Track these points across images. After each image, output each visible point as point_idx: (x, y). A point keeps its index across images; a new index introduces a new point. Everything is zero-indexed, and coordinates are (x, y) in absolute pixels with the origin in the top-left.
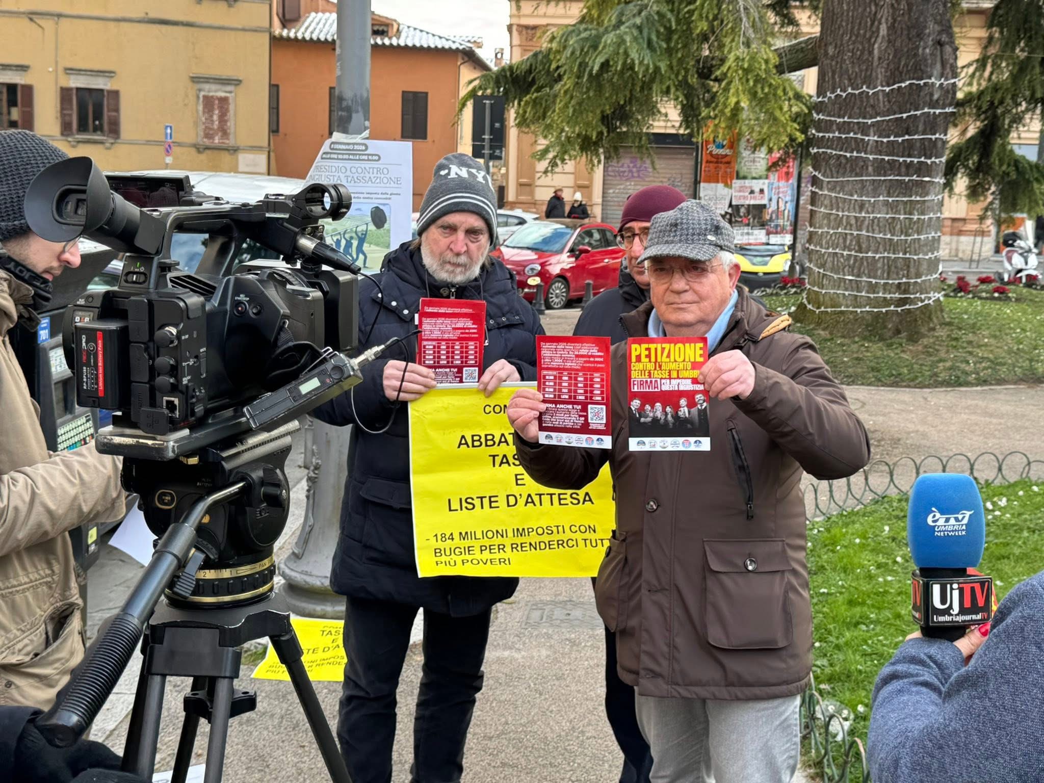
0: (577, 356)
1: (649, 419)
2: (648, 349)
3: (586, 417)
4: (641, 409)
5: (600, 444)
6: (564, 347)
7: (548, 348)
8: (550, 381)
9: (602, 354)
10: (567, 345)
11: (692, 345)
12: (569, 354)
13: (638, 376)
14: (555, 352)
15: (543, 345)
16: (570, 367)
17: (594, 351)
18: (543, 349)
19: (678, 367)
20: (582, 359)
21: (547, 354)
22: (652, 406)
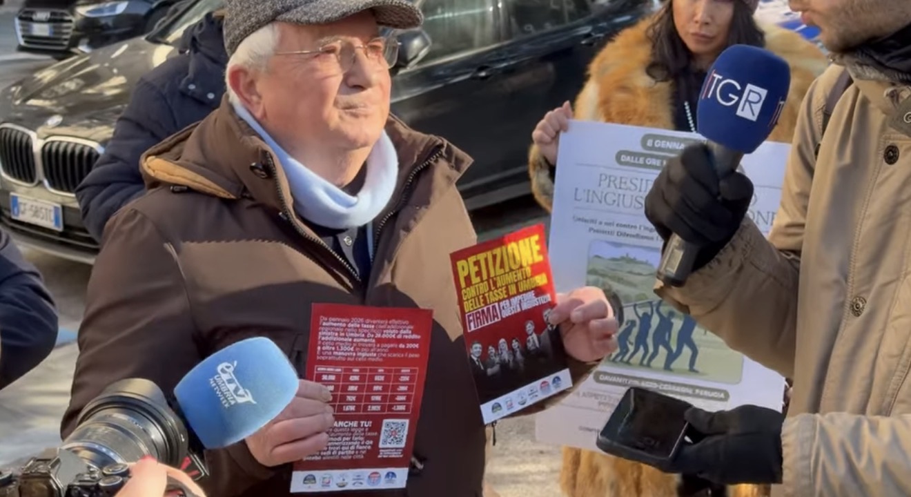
0: (379, 341)
1: (496, 368)
2: (477, 263)
3: (376, 440)
4: (484, 355)
5: (391, 481)
6: (358, 326)
7: (331, 326)
8: (328, 383)
9: (419, 337)
10: (365, 323)
11: (527, 240)
12: (366, 337)
13: (472, 307)
14: (342, 334)
15: (324, 321)
16: (365, 360)
17: (407, 332)
18: (322, 329)
19: (516, 278)
20: (386, 345)
21: (329, 336)
22: (496, 347)
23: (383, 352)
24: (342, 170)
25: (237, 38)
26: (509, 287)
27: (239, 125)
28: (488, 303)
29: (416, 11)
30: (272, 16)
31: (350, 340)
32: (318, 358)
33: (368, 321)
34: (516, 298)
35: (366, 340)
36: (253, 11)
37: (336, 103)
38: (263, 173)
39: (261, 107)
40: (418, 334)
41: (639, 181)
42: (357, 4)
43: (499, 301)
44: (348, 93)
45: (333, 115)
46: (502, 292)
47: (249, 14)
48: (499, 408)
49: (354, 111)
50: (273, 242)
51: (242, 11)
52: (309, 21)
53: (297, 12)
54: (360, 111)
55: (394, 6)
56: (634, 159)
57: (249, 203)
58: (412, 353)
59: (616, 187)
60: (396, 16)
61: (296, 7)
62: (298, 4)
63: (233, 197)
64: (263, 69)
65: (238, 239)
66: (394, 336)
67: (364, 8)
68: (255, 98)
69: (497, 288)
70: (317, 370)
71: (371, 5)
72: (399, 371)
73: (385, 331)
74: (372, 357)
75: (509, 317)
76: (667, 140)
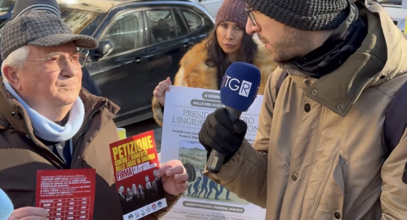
0: (71, 185)
2: (122, 149)
6: (60, 179)
7: (47, 180)
8: (46, 208)
9: (90, 182)
10: (63, 178)
11: (145, 138)
12: (64, 184)
13: (120, 169)
14: (52, 184)
15: (43, 178)
16: (64, 195)
17: (84, 180)
18: (43, 182)
19: (141, 155)
20: (74, 188)
21: (46, 185)
22: (131, 188)
23: (73, 191)
24: (59, 114)
25: (8, 52)
26: (137, 160)
27: (6, 94)
28: (127, 167)
29: (95, 41)
30: (26, 43)
31: (56, 186)
32: (41, 196)
33: (65, 176)
34: (140, 165)
35: (64, 186)
36: (16, 39)
37: (56, 84)
38: (18, 117)
39: (19, 84)
40: (89, 181)
41: (202, 113)
42: (68, 39)
43: (133, 166)
44: (62, 79)
45: (55, 90)
46: (134, 162)
47: (14, 41)
48: (132, 217)
49: (65, 87)
50: (24, 149)
51: (10, 39)
52: (44, 45)
53: (38, 41)
54: (68, 87)
55: (85, 39)
56: (199, 103)
57: (12, 130)
58: (87, 190)
59: (191, 116)
60: (85, 43)
61: (38, 38)
62: (39, 37)
63: (3, 128)
64: (21, 67)
65: (6, 148)
66: (77, 183)
67: (71, 40)
68: (16, 81)
69: (131, 160)
70: (41, 202)
71: (74, 38)
72: (81, 199)
73: (73, 181)
74: (68, 194)
75: (137, 174)
76: (214, 95)
